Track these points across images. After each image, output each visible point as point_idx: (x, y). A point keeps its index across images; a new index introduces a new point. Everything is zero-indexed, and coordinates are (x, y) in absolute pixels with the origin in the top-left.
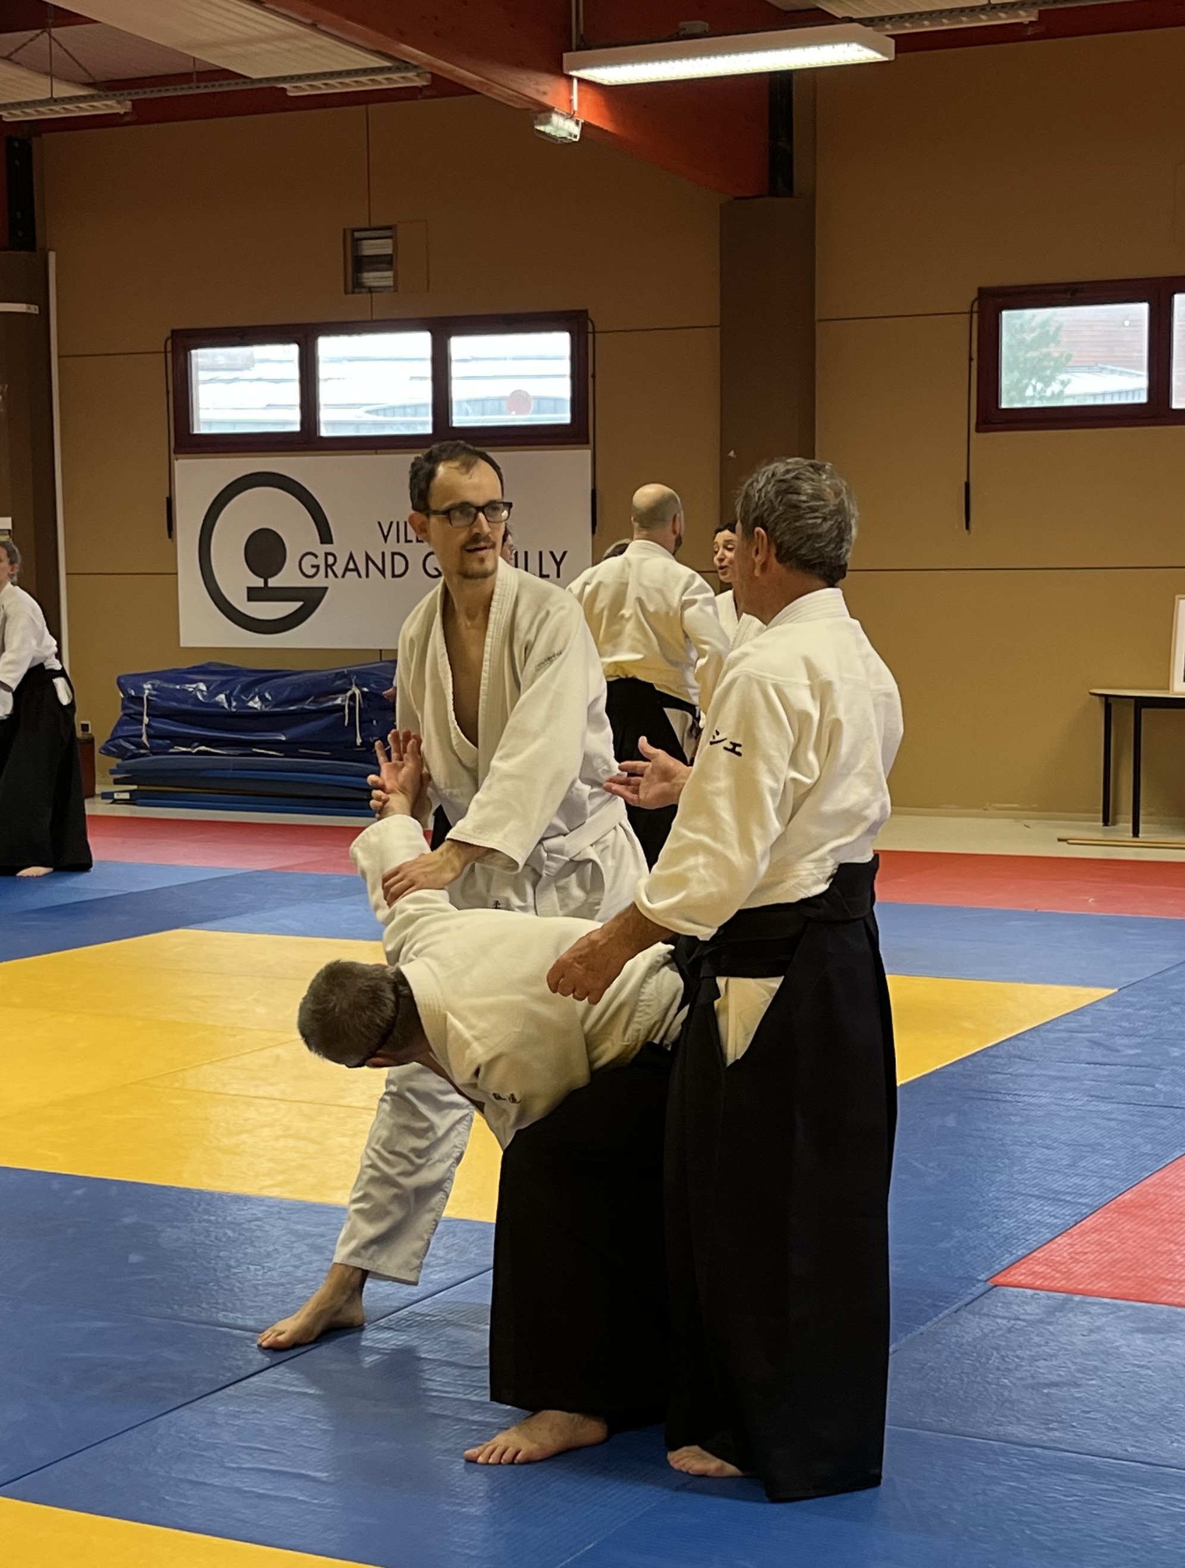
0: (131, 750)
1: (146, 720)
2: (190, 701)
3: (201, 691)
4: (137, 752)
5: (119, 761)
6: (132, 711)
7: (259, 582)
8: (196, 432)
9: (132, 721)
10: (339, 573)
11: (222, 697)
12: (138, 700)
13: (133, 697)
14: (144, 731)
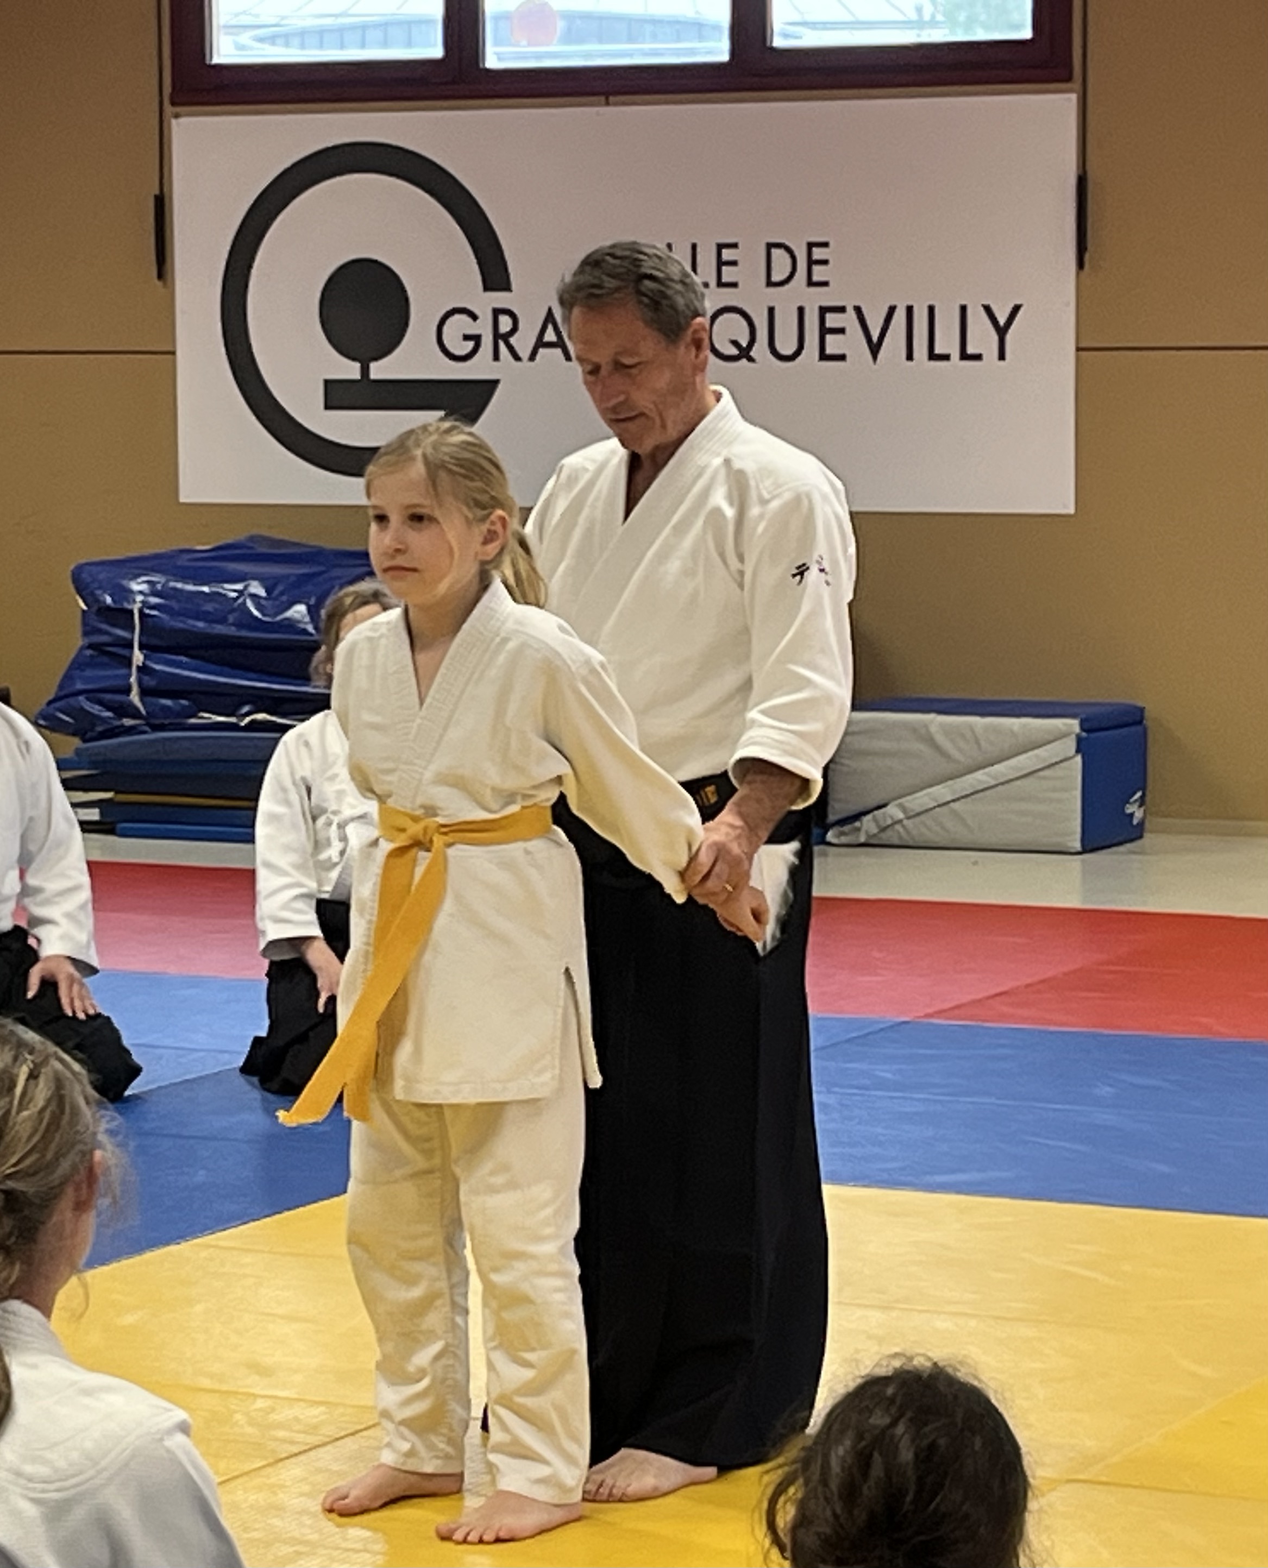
0: (104, 720)
1: (138, 657)
2: (231, 619)
3: (254, 597)
4: (117, 723)
5: (76, 742)
6: (104, 639)
7: (350, 370)
8: (216, 60)
9: (105, 659)
10: (524, 353)
11: (299, 611)
12: (122, 616)
13: (108, 608)
14: (133, 679)
